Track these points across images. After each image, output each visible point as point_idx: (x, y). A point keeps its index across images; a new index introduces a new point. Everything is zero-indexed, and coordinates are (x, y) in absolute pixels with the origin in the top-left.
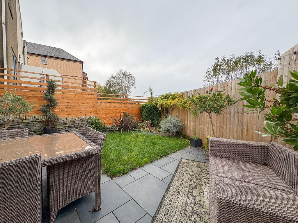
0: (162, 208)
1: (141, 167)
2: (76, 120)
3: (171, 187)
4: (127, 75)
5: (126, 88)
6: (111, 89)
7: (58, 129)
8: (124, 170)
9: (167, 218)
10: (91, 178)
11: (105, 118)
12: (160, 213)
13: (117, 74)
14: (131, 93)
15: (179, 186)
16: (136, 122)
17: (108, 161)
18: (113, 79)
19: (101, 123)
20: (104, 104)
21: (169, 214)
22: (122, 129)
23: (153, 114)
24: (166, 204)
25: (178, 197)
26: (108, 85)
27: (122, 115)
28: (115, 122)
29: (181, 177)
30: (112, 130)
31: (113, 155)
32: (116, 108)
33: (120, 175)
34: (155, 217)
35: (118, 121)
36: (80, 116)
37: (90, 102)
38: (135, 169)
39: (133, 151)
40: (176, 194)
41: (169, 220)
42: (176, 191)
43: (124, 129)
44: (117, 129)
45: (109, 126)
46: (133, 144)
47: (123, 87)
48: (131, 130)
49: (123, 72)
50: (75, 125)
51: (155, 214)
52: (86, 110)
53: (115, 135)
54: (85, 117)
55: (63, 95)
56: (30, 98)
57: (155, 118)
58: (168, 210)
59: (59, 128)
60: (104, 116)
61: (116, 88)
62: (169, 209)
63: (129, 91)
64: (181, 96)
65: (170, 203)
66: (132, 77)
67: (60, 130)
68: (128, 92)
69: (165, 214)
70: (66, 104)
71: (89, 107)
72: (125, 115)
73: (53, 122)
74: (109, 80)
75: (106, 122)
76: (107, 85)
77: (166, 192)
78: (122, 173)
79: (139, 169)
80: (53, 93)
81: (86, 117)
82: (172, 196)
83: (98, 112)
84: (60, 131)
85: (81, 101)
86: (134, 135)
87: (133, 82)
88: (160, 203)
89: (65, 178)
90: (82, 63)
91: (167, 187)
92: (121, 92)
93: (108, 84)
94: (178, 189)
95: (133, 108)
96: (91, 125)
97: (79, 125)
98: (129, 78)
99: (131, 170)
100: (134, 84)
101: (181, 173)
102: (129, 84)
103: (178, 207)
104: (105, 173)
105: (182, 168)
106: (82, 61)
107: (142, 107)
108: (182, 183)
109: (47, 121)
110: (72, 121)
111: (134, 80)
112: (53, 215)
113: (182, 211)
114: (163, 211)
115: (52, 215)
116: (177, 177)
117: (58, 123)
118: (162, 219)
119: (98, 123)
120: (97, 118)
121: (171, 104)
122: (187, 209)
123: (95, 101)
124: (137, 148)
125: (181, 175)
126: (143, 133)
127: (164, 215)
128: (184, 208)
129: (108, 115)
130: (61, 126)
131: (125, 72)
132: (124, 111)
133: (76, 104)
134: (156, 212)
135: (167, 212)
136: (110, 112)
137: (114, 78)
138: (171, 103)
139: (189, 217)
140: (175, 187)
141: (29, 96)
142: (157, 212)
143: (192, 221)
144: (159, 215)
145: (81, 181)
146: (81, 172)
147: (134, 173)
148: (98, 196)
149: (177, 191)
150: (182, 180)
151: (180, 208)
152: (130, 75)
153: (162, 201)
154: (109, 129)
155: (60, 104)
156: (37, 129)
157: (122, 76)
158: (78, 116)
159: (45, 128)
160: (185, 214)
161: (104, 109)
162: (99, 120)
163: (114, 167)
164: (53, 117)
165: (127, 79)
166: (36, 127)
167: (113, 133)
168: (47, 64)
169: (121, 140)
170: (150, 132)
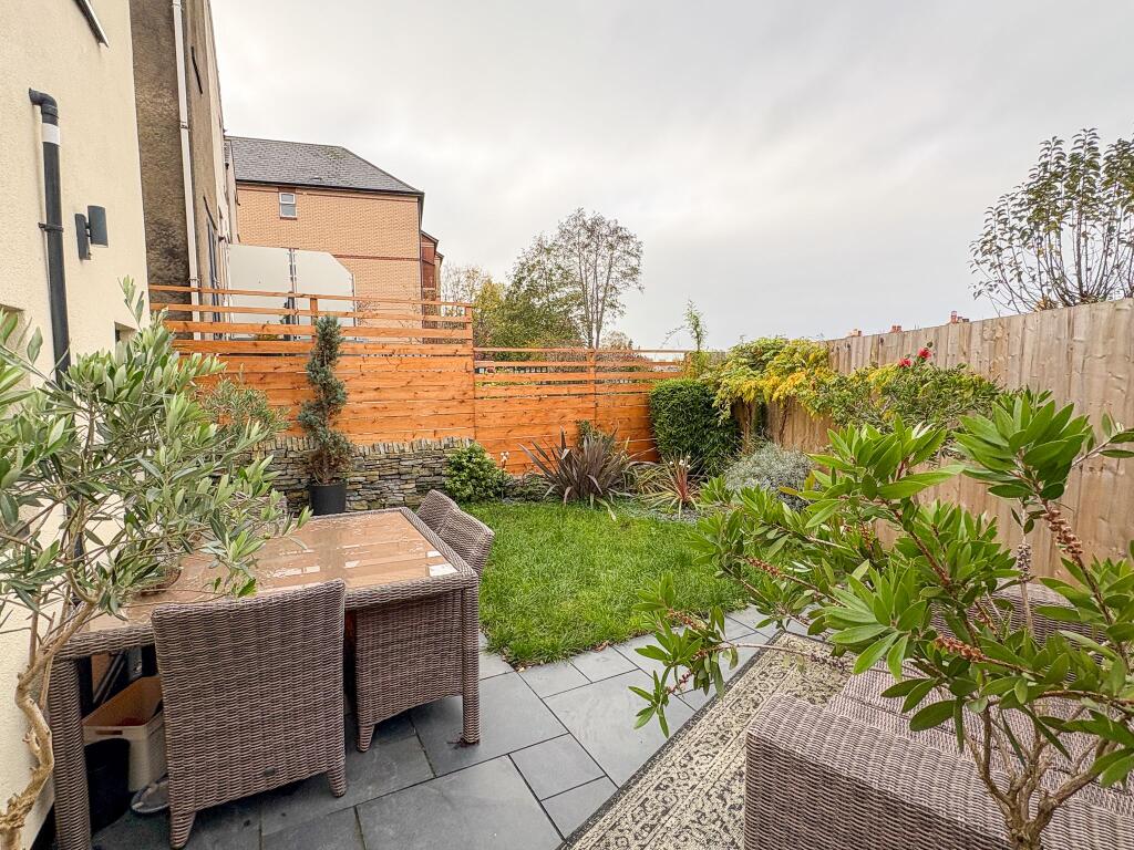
0: (654, 770)
1: (615, 646)
2: (403, 451)
3: (703, 720)
4: (605, 231)
5: (601, 295)
6: (537, 302)
7: (351, 483)
8: (554, 647)
9: (660, 798)
10: (453, 654)
11: (503, 443)
12: (644, 780)
13: (563, 233)
14: (622, 313)
15: (734, 722)
16: (623, 464)
17: (507, 613)
18: (543, 257)
19: (491, 466)
20: (500, 392)
21: (669, 790)
22: (568, 490)
23: (706, 426)
24: (669, 764)
25: (717, 753)
26: (524, 283)
27: (571, 430)
28: (542, 459)
29: (753, 695)
30: (530, 494)
31: (526, 591)
32: (549, 403)
33: (542, 662)
34: (627, 787)
35: (552, 458)
36: (418, 438)
37: (451, 383)
38: (594, 648)
39: (597, 584)
40: (714, 743)
41: (666, 803)
42: (715, 734)
43: (578, 493)
44: (550, 490)
45: (520, 478)
46: (601, 555)
47: (585, 291)
48: (605, 496)
49: (588, 218)
50: (403, 470)
51: (629, 781)
52: (436, 414)
53: (541, 514)
54: (433, 440)
55: (362, 363)
56: (268, 380)
57: (714, 444)
58: (672, 779)
59: (352, 479)
60: (501, 434)
61: (557, 294)
62: (675, 776)
63: (612, 306)
64: (821, 359)
65: (684, 762)
66: (625, 239)
67: (355, 487)
68: (609, 311)
69: (658, 786)
70: (373, 395)
71: (446, 404)
72: (582, 432)
73: (335, 460)
74: (524, 260)
75: (508, 462)
76: (518, 283)
77: (680, 731)
78: (550, 656)
79: (608, 649)
80: (331, 359)
81: (436, 440)
82: (696, 745)
83: (480, 422)
84: (356, 490)
85: (420, 382)
86: (614, 518)
87: (634, 262)
88: (653, 758)
89: (388, 644)
90: (420, 197)
91: (690, 717)
92: (577, 313)
93: (524, 278)
94: (727, 728)
95: (618, 403)
96: (455, 472)
97: (415, 470)
98: (611, 247)
99: (579, 649)
100: (635, 270)
101: (756, 683)
102: (614, 275)
103: (707, 777)
104: (497, 647)
105: (771, 665)
106: (421, 190)
107: (655, 397)
108: (749, 715)
109: (318, 456)
110: (392, 456)
111: (636, 256)
112: (366, 733)
113: (714, 790)
114: (653, 777)
115: (363, 731)
116: (737, 692)
117: (349, 463)
118: (645, 797)
119: (479, 464)
120: (477, 445)
121: (776, 395)
122: (733, 788)
123: (467, 380)
124: (613, 574)
125: (756, 688)
126: (653, 513)
127: (656, 789)
128: (724, 784)
129: (516, 434)
130: (358, 474)
131: (597, 222)
132: (577, 418)
133: (403, 395)
134: (634, 777)
135: (665, 783)
136: (525, 420)
137: (548, 251)
138: (774, 388)
139: (732, 807)
140: (719, 721)
141: (265, 374)
142: (636, 778)
143: (737, 818)
144: (639, 786)
145: (428, 659)
146: (427, 636)
147: (589, 663)
148: (471, 705)
149: (719, 735)
150: (752, 705)
151: (713, 780)
152: (620, 234)
153: (659, 752)
154: (519, 490)
155: (352, 397)
156: (290, 483)
157: (583, 239)
158: (409, 437)
159: (311, 482)
160: (721, 797)
161: (502, 407)
162: (484, 452)
163: (525, 632)
164: (336, 444)
165: (604, 251)
166: (287, 477)
167: (534, 504)
168: (296, 219)
169: (560, 537)
170: (683, 508)
